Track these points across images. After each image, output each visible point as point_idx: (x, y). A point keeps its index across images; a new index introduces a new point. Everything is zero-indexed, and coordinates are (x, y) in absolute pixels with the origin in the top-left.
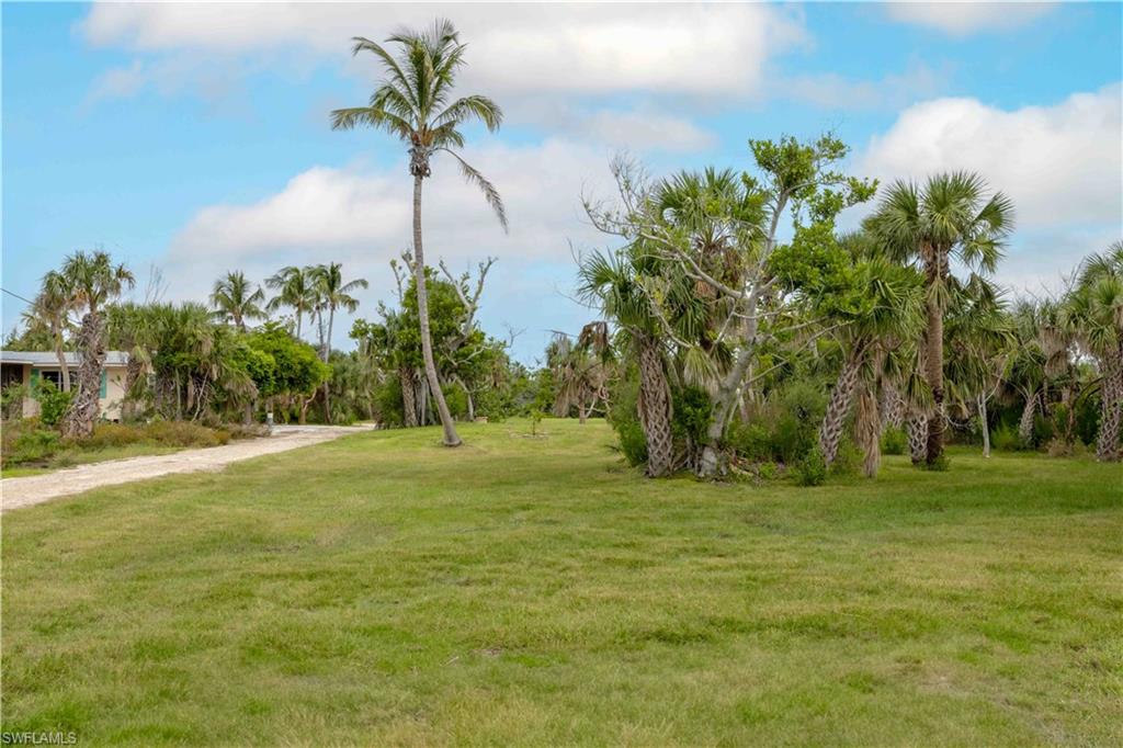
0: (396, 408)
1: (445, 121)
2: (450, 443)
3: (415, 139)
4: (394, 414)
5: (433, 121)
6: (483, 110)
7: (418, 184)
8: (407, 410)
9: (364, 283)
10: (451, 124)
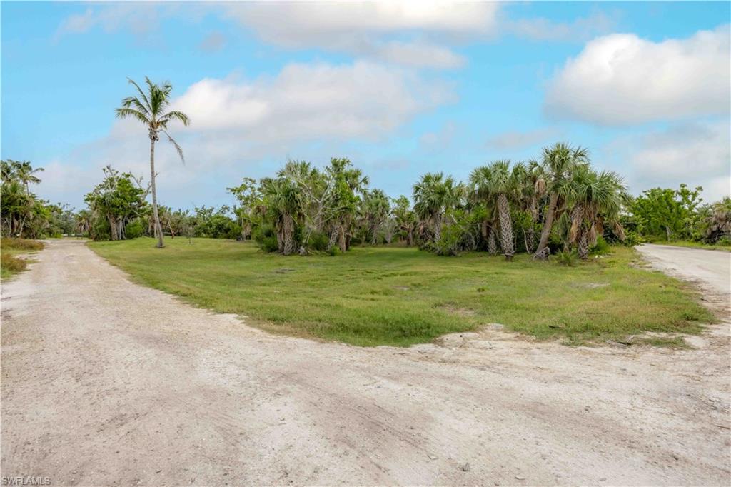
0: (108, 232)
1: (164, 119)
2: (161, 246)
3: (152, 125)
4: (106, 235)
5: (158, 118)
6: (182, 118)
7: (153, 143)
8: (113, 233)
9: (42, 169)
10: (166, 121)
